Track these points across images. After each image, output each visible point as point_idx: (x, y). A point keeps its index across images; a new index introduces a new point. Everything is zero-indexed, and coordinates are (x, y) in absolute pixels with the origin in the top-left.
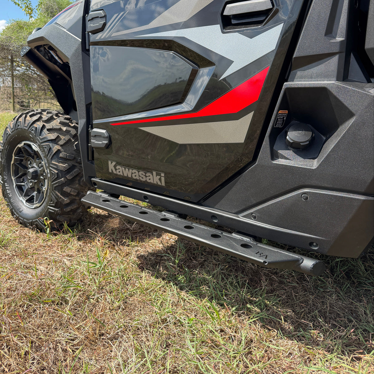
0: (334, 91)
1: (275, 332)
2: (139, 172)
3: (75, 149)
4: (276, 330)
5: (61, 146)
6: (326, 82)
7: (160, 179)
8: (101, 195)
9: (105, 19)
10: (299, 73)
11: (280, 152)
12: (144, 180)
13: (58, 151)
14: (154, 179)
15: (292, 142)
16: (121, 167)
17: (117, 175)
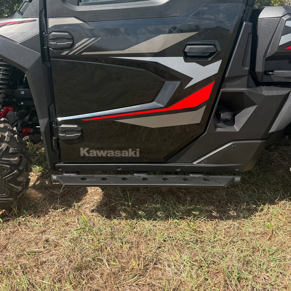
0: (247, 94)
1: (216, 220)
2: (114, 151)
3: (19, 142)
4: (216, 219)
5: (7, 143)
6: (242, 89)
7: (135, 153)
8: (70, 176)
9: (72, 41)
10: (228, 84)
11: (218, 124)
12: (119, 156)
13: (8, 148)
14: (130, 153)
15: (225, 119)
16: (96, 150)
17: (90, 157)
